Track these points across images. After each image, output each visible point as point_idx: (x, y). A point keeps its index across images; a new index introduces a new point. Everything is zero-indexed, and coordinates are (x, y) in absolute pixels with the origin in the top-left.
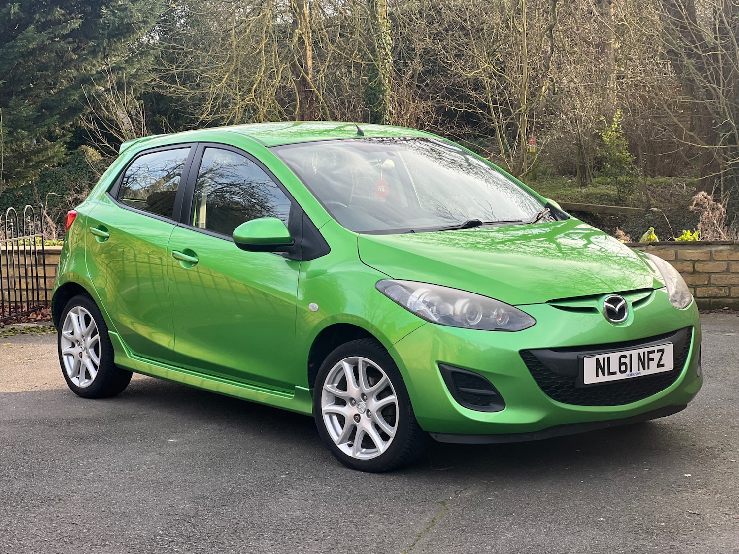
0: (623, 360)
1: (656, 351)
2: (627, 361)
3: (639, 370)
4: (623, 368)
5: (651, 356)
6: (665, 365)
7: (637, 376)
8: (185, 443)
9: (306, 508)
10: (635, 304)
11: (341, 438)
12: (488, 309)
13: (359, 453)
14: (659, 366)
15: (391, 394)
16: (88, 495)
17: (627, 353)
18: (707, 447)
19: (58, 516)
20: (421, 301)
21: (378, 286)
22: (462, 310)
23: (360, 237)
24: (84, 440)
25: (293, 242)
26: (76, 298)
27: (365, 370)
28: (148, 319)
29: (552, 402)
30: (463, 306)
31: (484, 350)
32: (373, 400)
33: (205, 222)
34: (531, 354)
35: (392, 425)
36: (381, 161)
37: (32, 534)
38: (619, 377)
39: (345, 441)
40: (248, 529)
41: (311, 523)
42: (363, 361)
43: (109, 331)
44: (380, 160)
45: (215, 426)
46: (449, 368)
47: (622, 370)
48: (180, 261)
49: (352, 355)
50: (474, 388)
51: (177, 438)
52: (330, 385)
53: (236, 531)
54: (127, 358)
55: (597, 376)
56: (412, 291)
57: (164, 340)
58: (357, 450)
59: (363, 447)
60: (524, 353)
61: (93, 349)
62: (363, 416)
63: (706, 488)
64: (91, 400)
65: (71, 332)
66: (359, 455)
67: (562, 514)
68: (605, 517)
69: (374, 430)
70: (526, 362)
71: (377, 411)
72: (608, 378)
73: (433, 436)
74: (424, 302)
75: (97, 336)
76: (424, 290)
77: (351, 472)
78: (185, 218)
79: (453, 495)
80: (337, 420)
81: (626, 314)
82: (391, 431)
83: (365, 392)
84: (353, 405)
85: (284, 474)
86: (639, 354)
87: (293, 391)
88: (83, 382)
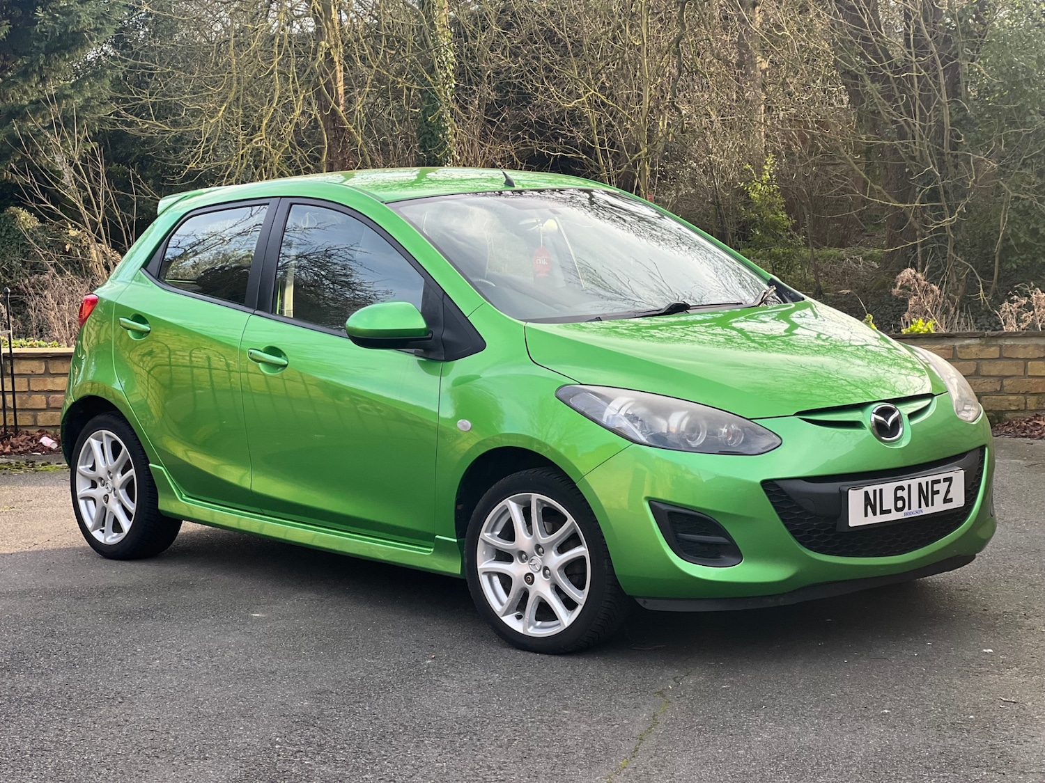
0: (900, 493)
1: (942, 481)
2: (904, 494)
3: (920, 507)
4: (900, 504)
5: (936, 487)
6: (953, 500)
7: (918, 515)
8: (278, 619)
9: (473, 703)
10: (912, 416)
11: (506, 607)
12: (714, 423)
13: (532, 627)
14: (946, 501)
15: (579, 544)
16: (162, 691)
17: (905, 483)
18: (1004, 612)
19: (127, 721)
20: (623, 414)
21: (559, 394)
22: (679, 425)
23: (528, 327)
24: (130, 615)
25: (430, 335)
26: (99, 418)
27: (540, 511)
28: (208, 446)
29: (807, 554)
30: (682, 421)
31: (707, 481)
32: (553, 553)
33: (292, 309)
34: (778, 486)
35: (581, 587)
36: (541, 222)
37: (98, 746)
38: (895, 516)
39: (511, 611)
40: (400, 733)
41: (485, 723)
42: (538, 499)
43: (150, 465)
44: (539, 220)
45: (313, 595)
46: (664, 507)
47: (898, 506)
48: (260, 364)
49: (520, 491)
50: (699, 534)
51: (263, 612)
52: (489, 534)
53: (384, 737)
54: (176, 502)
55: (866, 515)
56: (609, 401)
57: (233, 475)
58: (530, 624)
59: (537, 619)
60: (768, 485)
61: (124, 490)
62: (539, 577)
63: (1017, 667)
64: (123, 562)
65: (91, 466)
66: (532, 630)
67: (830, 706)
68: (889, 709)
69: (554, 595)
70: (769, 497)
71: (559, 569)
72: (880, 519)
73: (640, 602)
74: (627, 415)
75: (132, 472)
76: (625, 400)
77: (521, 655)
78: (264, 303)
79: (672, 682)
80: (499, 582)
81: (901, 430)
82: (580, 597)
83: (541, 542)
84: (523, 561)
85: (429, 659)
86: (920, 485)
87: (433, 544)
88: (110, 537)
